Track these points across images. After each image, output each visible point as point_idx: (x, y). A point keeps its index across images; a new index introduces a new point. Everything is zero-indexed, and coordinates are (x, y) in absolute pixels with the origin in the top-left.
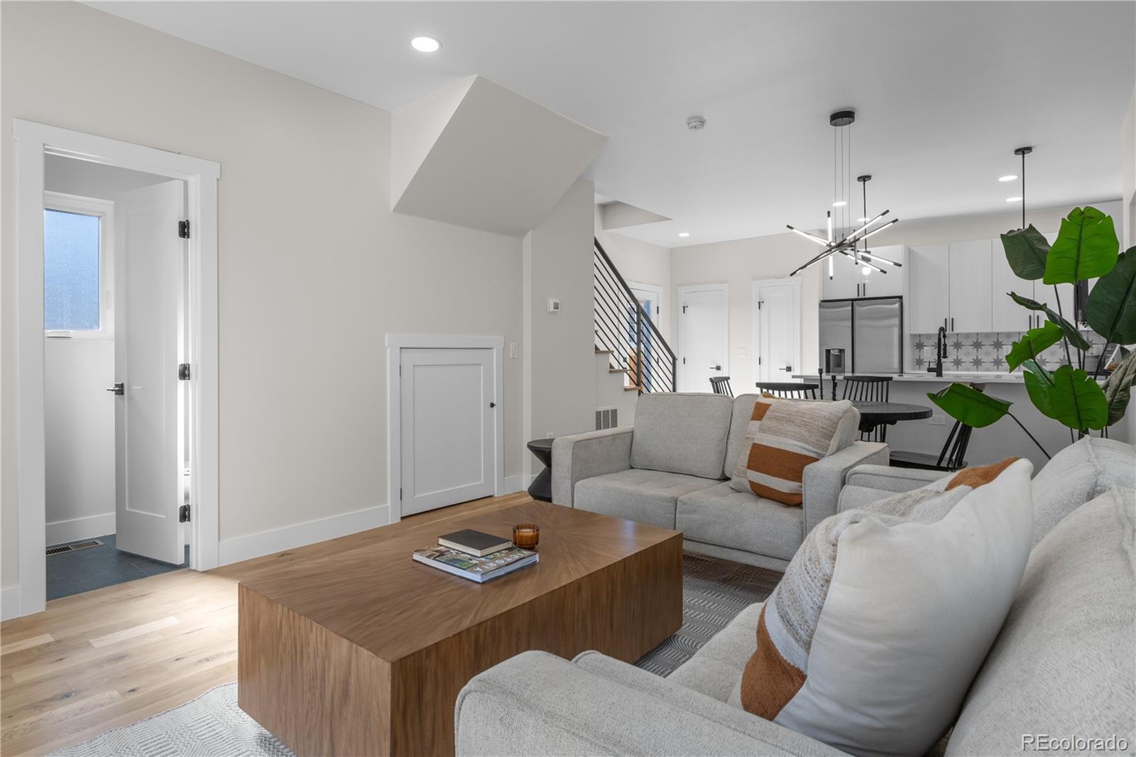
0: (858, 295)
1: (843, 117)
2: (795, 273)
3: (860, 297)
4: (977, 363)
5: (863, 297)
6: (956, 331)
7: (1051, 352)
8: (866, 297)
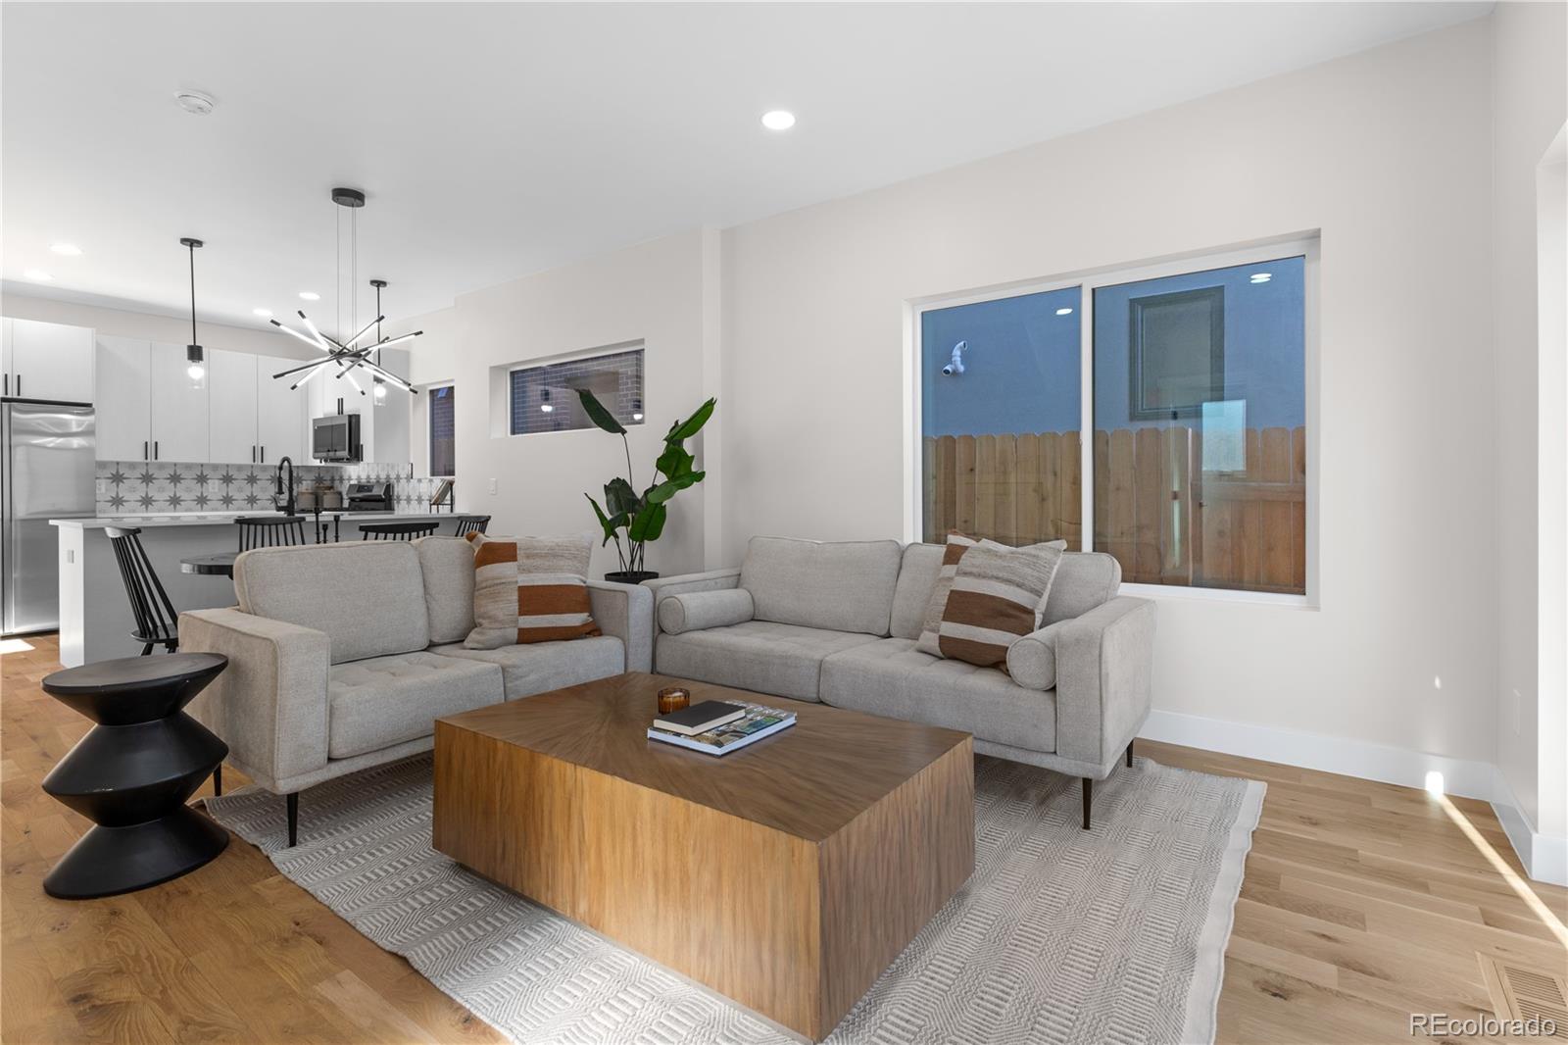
1: (348, 196)
2: (282, 375)
4: (175, 501)
6: (161, 459)
7: (262, 488)
8: (22, 397)
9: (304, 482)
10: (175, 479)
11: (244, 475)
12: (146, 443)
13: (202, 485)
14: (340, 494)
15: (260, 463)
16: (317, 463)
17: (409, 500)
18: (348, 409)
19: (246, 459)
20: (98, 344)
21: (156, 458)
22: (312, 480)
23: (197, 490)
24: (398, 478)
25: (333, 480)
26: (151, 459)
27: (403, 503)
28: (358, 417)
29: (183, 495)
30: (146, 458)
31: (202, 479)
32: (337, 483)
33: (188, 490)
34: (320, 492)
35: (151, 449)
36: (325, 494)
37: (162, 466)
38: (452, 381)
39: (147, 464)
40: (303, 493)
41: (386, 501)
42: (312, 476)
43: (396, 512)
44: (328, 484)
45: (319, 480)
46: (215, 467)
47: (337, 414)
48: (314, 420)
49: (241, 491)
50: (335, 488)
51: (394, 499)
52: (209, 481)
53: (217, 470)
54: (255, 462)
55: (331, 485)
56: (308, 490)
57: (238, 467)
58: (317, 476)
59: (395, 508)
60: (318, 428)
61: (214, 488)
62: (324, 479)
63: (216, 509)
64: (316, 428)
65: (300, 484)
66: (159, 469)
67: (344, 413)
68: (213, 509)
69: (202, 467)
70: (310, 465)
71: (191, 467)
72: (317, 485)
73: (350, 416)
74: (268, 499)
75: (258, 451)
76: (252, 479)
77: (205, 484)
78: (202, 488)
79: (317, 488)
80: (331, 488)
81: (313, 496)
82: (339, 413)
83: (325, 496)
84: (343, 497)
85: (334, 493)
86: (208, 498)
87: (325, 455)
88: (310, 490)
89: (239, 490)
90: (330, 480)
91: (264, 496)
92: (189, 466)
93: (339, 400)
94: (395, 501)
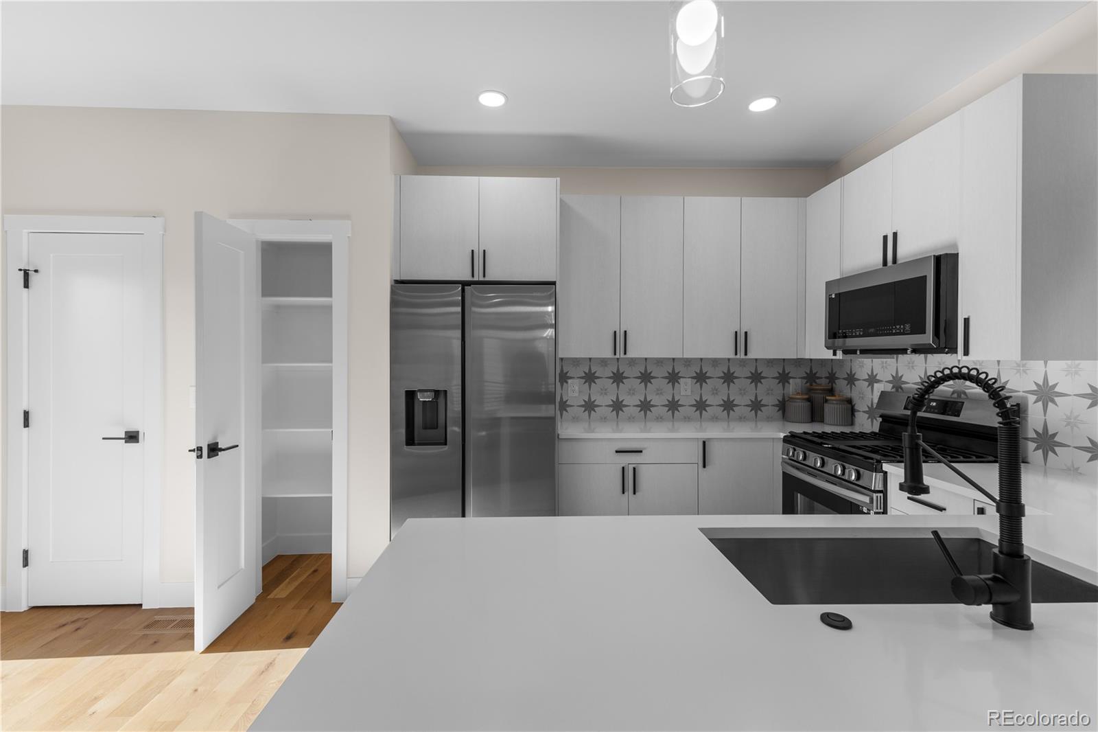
0: (473, 276)
3: (476, 279)
5: (481, 279)
6: (631, 353)
7: (740, 389)
8: (487, 279)
9: (791, 381)
10: (646, 378)
12: (615, 332)
13: (673, 386)
14: (850, 402)
15: (743, 356)
16: (829, 354)
18: (907, 250)
19: (724, 351)
20: (561, 200)
21: (625, 354)
22: (803, 378)
23: (668, 392)
24: (1046, 392)
25: (832, 378)
26: (620, 354)
28: (954, 258)
29: (655, 399)
30: (615, 354)
31: (673, 378)
32: (841, 385)
33: (659, 392)
34: (818, 397)
35: (620, 340)
36: (826, 401)
37: (633, 362)
39: (618, 359)
40: (791, 399)
42: (802, 372)
44: (824, 382)
45: (811, 377)
46: (688, 362)
47: (880, 267)
48: (828, 284)
49: (717, 394)
50: (836, 393)
51: (1027, 439)
52: (681, 381)
53: (689, 365)
54: (736, 354)
55: (830, 387)
56: (798, 394)
57: (715, 362)
58: (808, 372)
59: (1026, 457)
60: (838, 295)
61: (686, 390)
62: (817, 375)
63: (689, 418)
64: (833, 296)
65: (786, 384)
66: (630, 366)
67: (900, 261)
68: (685, 418)
69: (674, 362)
70: (807, 357)
71: (662, 362)
72: (808, 384)
73: (938, 259)
74: (746, 406)
75: (742, 340)
76: (729, 378)
77: (676, 384)
78: (673, 389)
79: (810, 390)
80: (831, 391)
81: (809, 403)
82: (885, 263)
83: (826, 406)
84: (856, 407)
85: (843, 401)
86: (679, 403)
87: (839, 341)
88: (802, 394)
89: (714, 394)
90: (826, 378)
91: (743, 400)
92: (660, 362)
93: (885, 238)
94: (1031, 446)
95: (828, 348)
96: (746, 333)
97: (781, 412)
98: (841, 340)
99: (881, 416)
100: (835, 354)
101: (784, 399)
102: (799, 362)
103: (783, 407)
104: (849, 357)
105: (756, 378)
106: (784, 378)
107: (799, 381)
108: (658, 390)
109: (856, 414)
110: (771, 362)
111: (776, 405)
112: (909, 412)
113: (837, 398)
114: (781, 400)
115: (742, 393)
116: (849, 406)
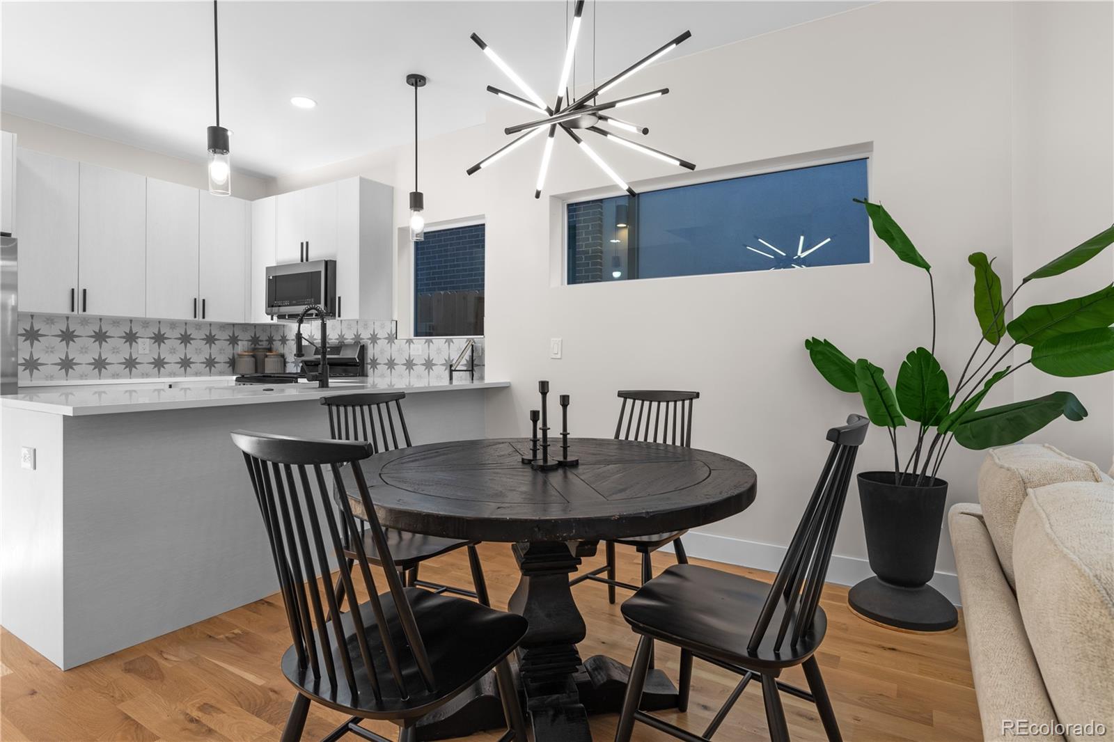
9: (240, 343)
10: (100, 337)
11: (177, 333)
12: (73, 290)
13: (131, 345)
14: (283, 356)
15: (201, 319)
16: (266, 319)
17: (391, 364)
18: (314, 254)
19: (185, 314)
21: (83, 311)
22: (249, 341)
23: (125, 351)
24: (374, 338)
25: (271, 340)
26: (78, 312)
27: (382, 368)
28: (334, 264)
29: (110, 358)
30: (73, 311)
31: (131, 338)
32: (277, 345)
33: (115, 351)
34: (260, 354)
35: (79, 298)
36: (266, 356)
38: (483, 217)
40: (240, 356)
41: (356, 366)
42: (248, 335)
43: (370, 380)
44: (265, 344)
45: (255, 340)
46: (146, 323)
47: (299, 262)
48: (267, 268)
49: (174, 353)
50: (274, 349)
51: (367, 364)
52: (139, 340)
53: (147, 327)
54: (195, 317)
55: (269, 346)
56: (245, 352)
57: (173, 324)
58: (253, 336)
59: (367, 373)
60: (275, 277)
61: (144, 349)
62: (260, 339)
63: (147, 375)
64: (271, 278)
65: (236, 345)
66: (82, 325)
67: (310, 260)
68: (143, 374)
69: (131, 323)
70: (252, 322)
71: (118, 323)
72: (253, 346)
73: (326, 262)
74: (202, 363)
75: (200, 307)
76: (186, 339)
77: (134, 343)
78: (131, 348)
79: (254, 350)
80: (270, 350)
81: (253, 359)
82: (302, 260)
83: (266, 359)
84: (287, 360)
85: (277, 355)
86: (137, 361)
87: (275, 309)
88: (248, 352)
89: (172, 352)
90: (266, 341)
91: (198, 358)
92: (116, 322)
93: (302, 244)
94: (369, 366)
95: (268, 314)
96: (204, 300)
97: (231, 368)
98: (277, 308)
99: (302, 362)
100: (272, 319)
101: (233, 357)
102: (245, 327)
103: (233, 364)
104: (282, 322)
105: (210, 340)
106: (233, 340)
107: (245, 343)
108: (114, 348)
109: (287, 365)
110: (223, 326)
111: (228, 363)
112: (320, 356)
113: (274, 353)
114: (231, 358)
115: (198, 351)
116: (282, 359)
